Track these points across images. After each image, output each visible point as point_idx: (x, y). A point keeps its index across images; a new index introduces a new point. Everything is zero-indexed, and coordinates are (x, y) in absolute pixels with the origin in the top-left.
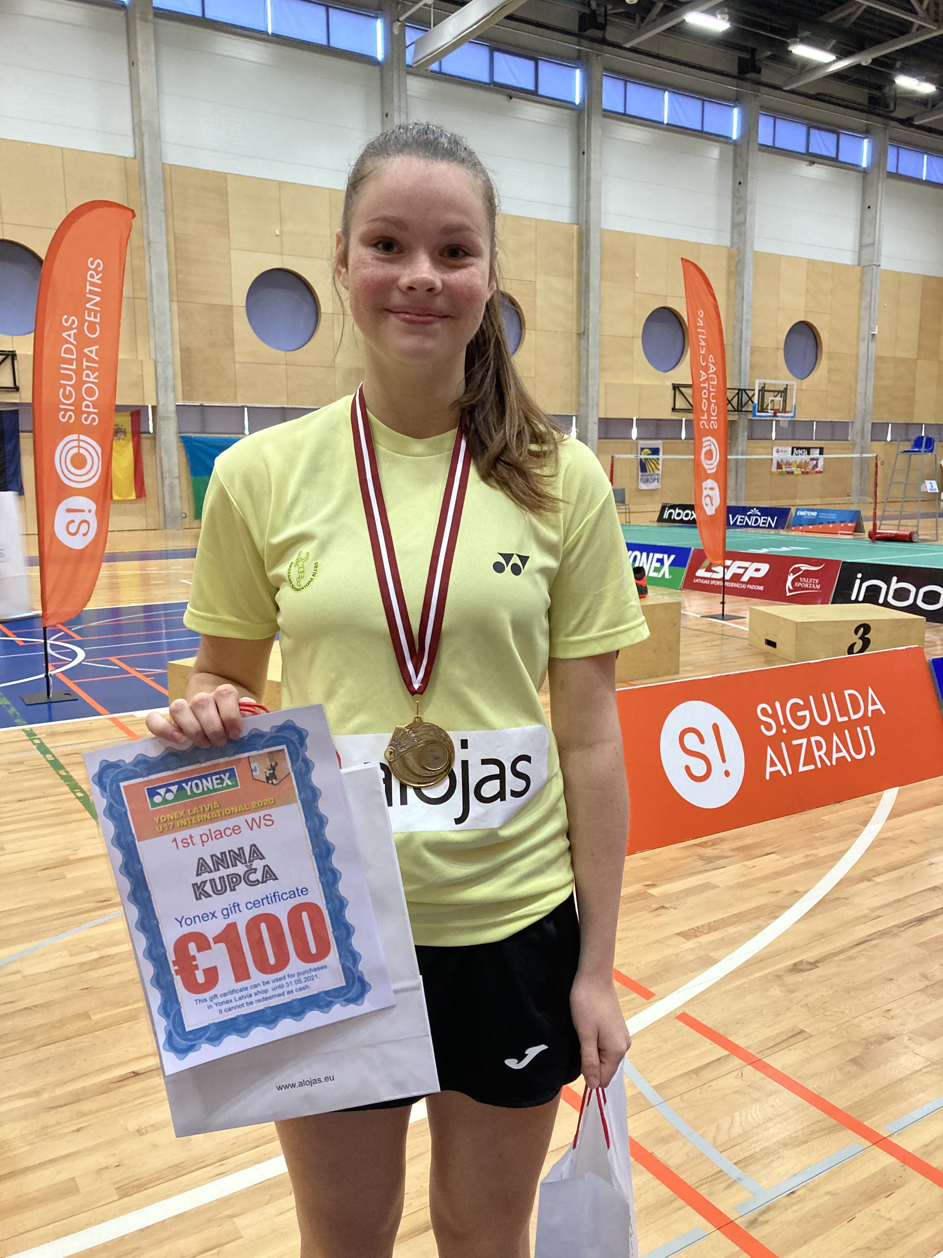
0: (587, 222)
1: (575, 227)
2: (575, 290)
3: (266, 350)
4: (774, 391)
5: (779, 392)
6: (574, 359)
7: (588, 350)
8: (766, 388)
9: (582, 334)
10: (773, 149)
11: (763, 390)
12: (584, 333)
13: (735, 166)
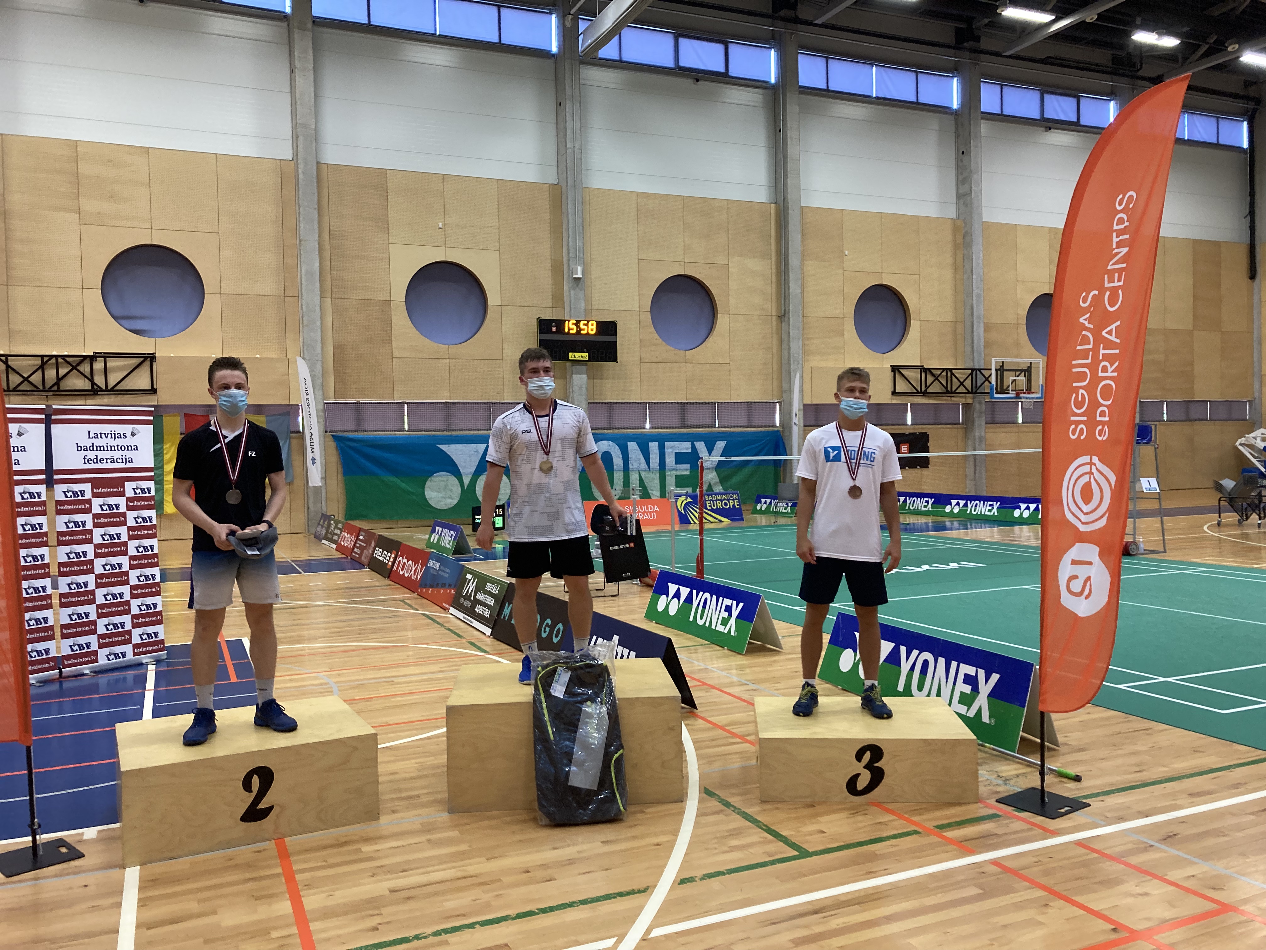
0: (785, 200)
1: (773, 206)
2: (774, 270)
3: (427, 345)
4: (1015, 370)
5: (1021, 371)
6: (775, 342)
7: (789, 333)
8: (1005, 367)
9: (783, 316)
10: (1001, 118)
11: (1001, 370)
12: (784, 315)
13: (957, 136)
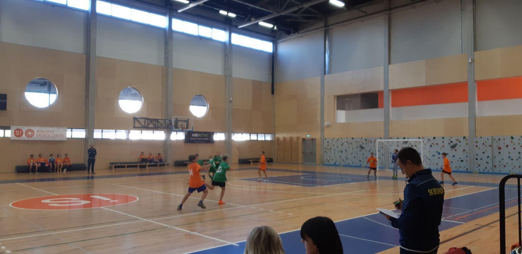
0: (89, 53)
1: (86, 55)
2: (84, 79)
4: (182, 121)
5: (185, 121)
7: (89, 103)
8: (178, 119)
11: (177, 121)
12: (87, 96)
13: (165, 37)
